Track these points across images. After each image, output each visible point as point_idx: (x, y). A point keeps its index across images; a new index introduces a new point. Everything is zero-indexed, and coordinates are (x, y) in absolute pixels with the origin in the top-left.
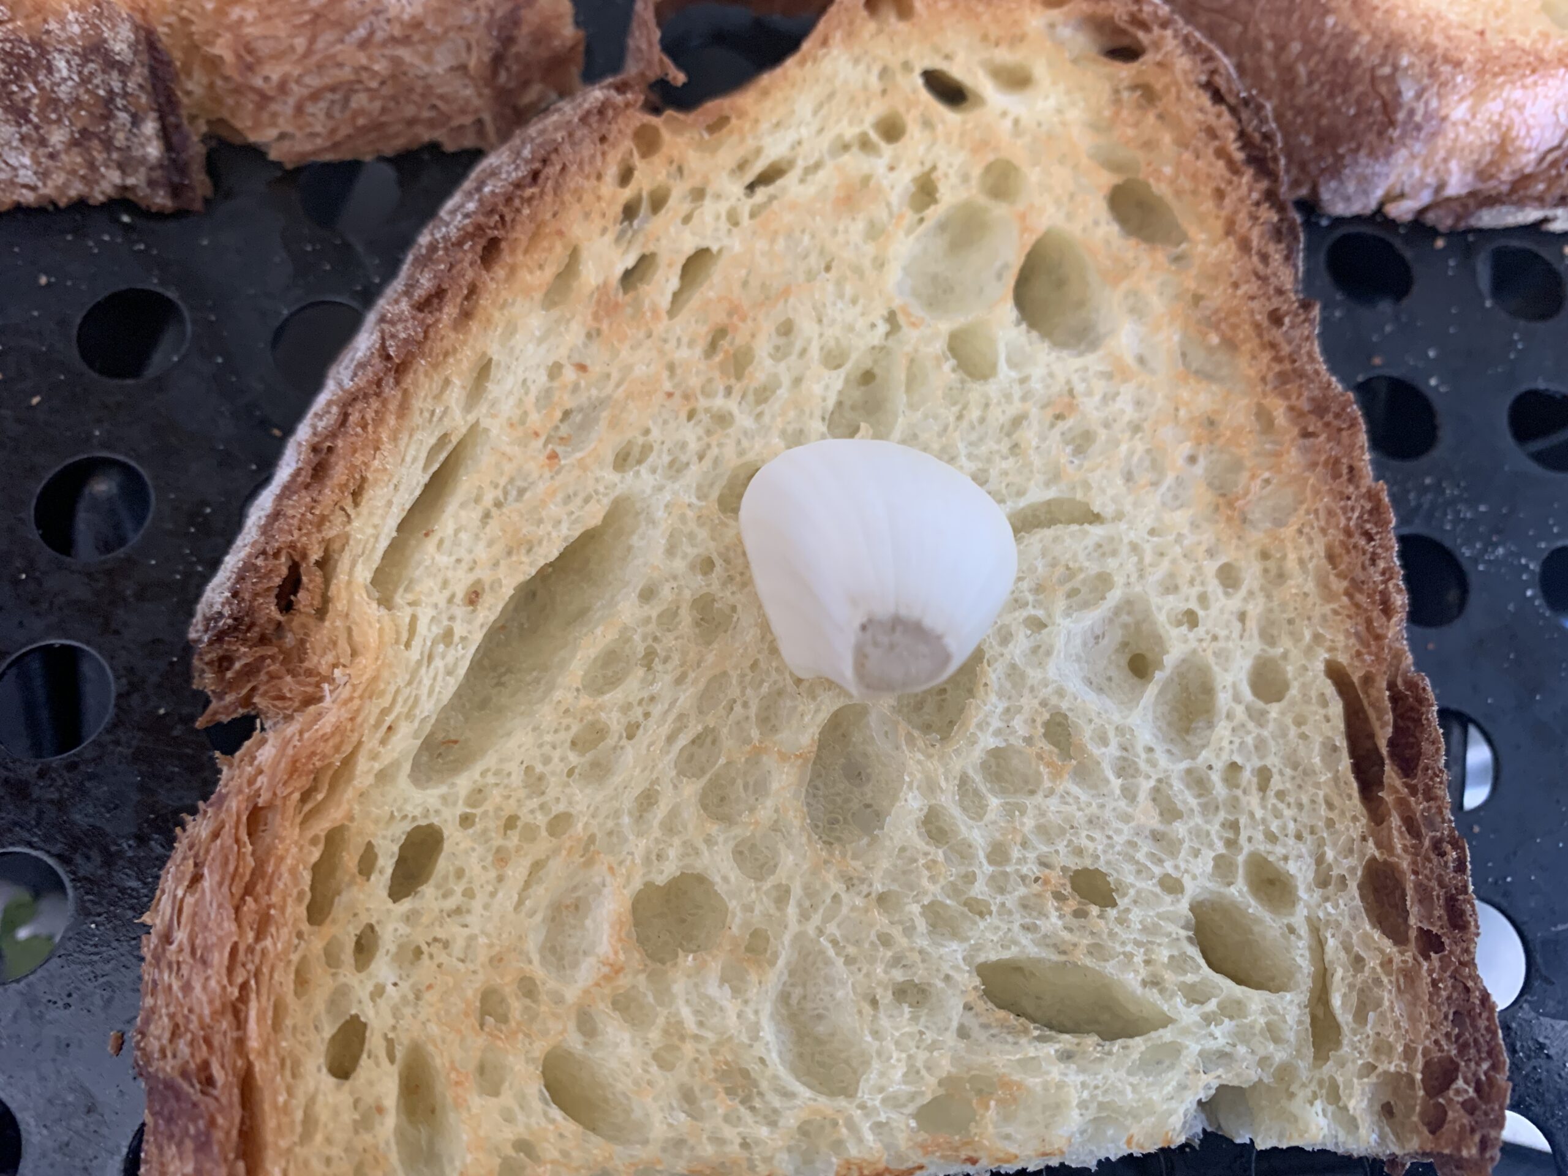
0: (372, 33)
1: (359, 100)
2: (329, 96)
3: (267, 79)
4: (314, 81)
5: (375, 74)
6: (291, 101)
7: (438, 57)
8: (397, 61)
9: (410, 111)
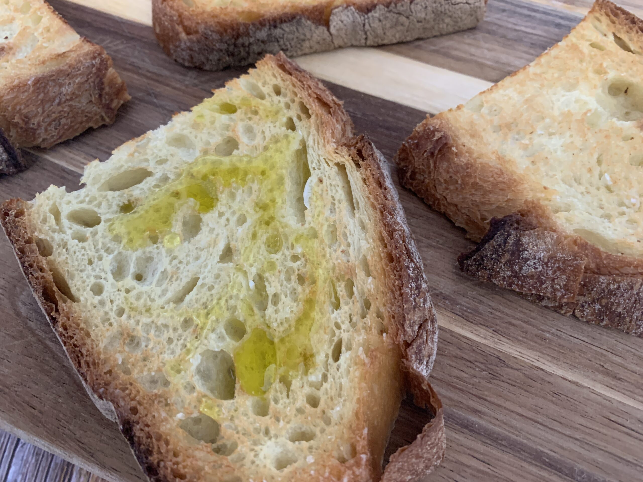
0: (60, 100)
1: (63, 121)
2: (54, 123)
3: (34, 124)
4: (48, 120)
5: (65, 112)
6: (43, 128)
7: (82, 101)
8: (70, 106)
9: (79, 119)
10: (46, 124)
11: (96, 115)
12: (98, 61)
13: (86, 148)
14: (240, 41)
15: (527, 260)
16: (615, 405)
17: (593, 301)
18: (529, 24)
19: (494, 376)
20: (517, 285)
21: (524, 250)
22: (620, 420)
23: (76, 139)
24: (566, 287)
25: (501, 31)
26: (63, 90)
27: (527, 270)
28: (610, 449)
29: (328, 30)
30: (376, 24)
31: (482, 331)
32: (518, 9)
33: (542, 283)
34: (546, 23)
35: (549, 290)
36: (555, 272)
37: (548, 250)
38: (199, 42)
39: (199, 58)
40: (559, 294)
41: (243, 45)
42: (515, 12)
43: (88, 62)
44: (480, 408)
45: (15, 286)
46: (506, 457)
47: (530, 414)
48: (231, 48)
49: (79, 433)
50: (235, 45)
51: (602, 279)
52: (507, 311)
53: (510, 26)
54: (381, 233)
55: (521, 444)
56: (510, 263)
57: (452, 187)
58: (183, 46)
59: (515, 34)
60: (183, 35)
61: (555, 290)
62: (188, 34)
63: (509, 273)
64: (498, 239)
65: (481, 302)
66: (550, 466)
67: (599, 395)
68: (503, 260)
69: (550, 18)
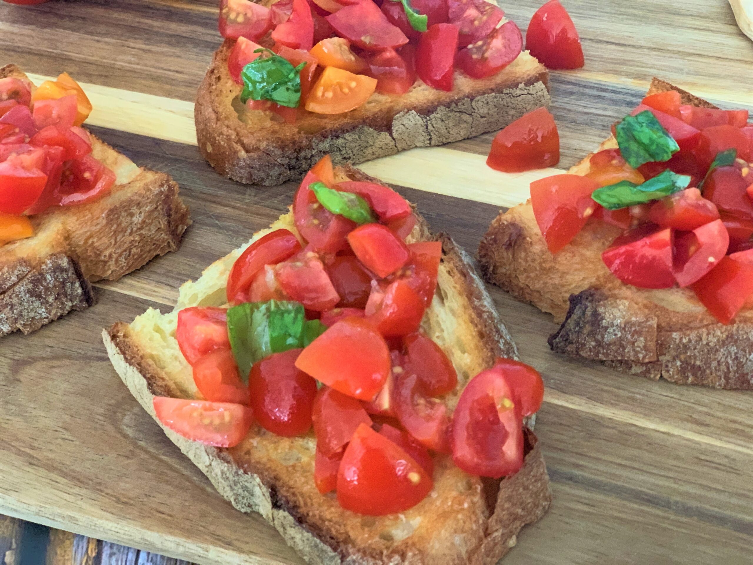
10: (117, 255)
11: (163, 242)
12: (165, 188)
13: (154, 276)
14: (303, 154)
15: (606, 328)
16: (704, 446)
17: (674, 359)
18: (600, 105)
19: (591, 436)
20: (603, 354)
21: (602, 319)
22: (708, 458)
23: (142, 268)
24: (645, 348)
25: (571, 116)
26: (134, 219)
27: (608, 338)
28: (700, 481)
29: (391, 135)
30: (439, 125)
31: (576, 399)
32: (587, 91)
33: (624, 348)
34: (615, 102)
35: (632, 353)
36: (633, 336)
37: (623, 317)
38: (260, 158)
39: (259, 175)
40: (641, 356)
41: (305, 158)
42: (584, 94)
43: (156, 190)
44: (581, 463)
45: (115, 413)
46: (609, 499)
47: (628, 463)
48: (293, 162)
49: (212, 528)
50: (297, 159)
51: (675, 335)
52: (598, 379)
53: (581, 109)
54: (470, 315)
55: (622, 487)
56: (592, 334)
57: (532, 275)
58: (242, 163)
59: (585, 117)
60: (243, 154)
61: (636, 353)
62: (247, 151)
63: (593, 343)
64: (578, 312)
65: (573, 375)
66: (648, 501)
67: (689, 440)
68: (585, 331)
69: (620, 97)
